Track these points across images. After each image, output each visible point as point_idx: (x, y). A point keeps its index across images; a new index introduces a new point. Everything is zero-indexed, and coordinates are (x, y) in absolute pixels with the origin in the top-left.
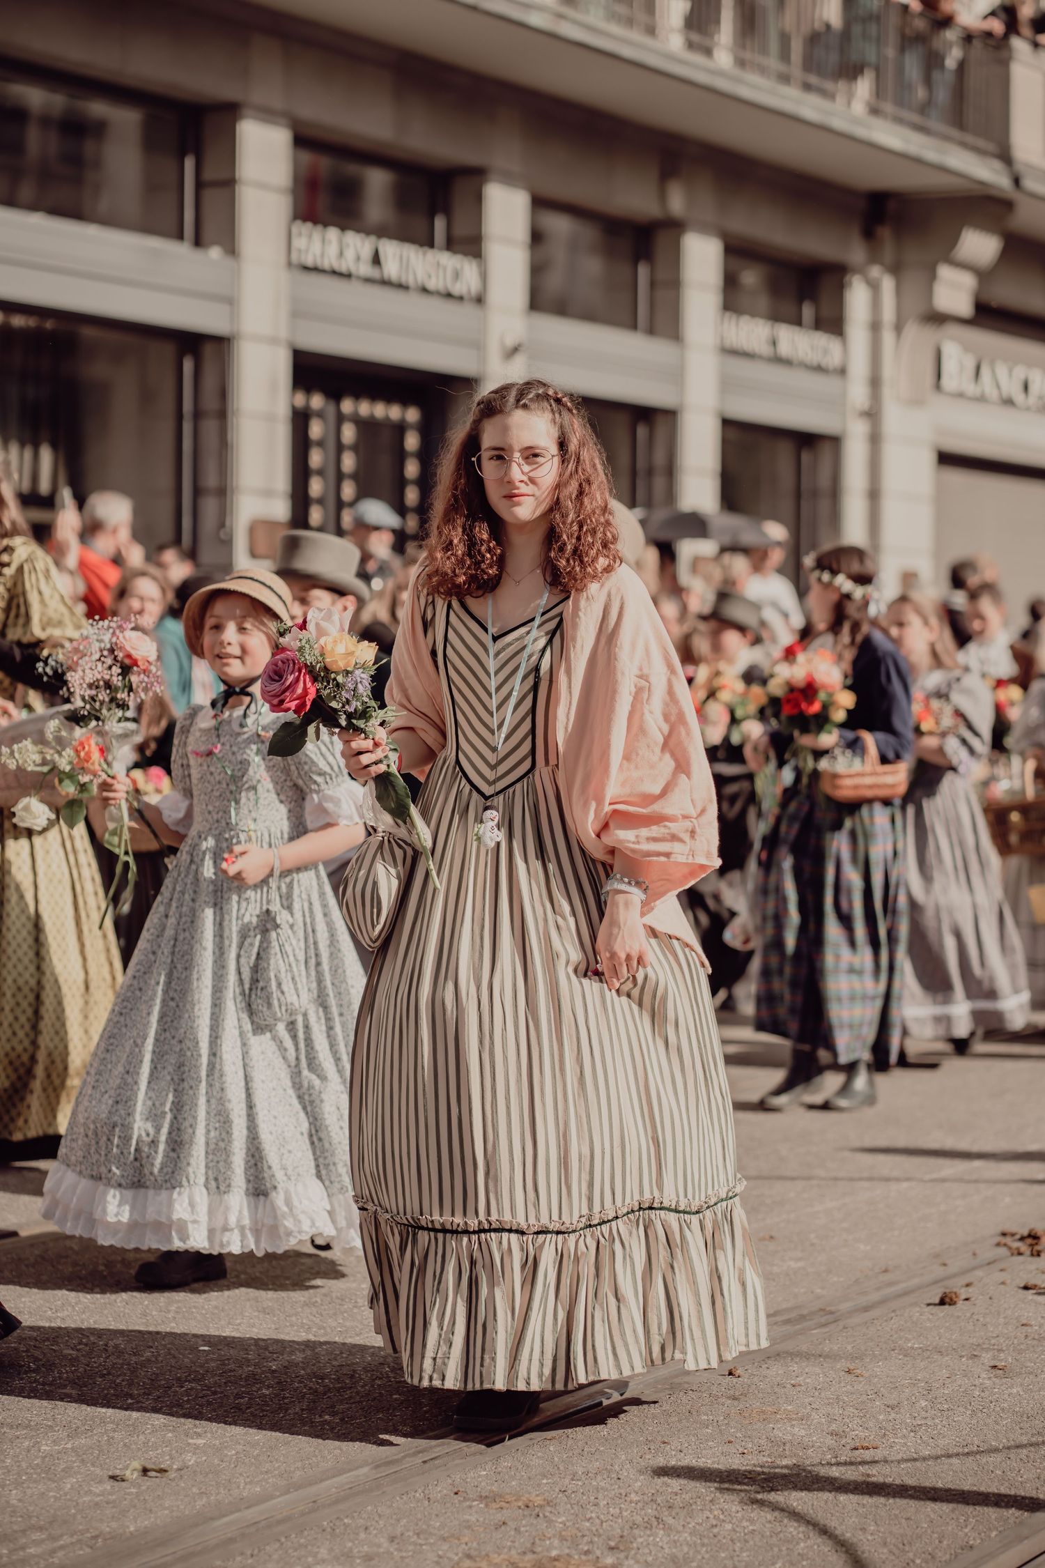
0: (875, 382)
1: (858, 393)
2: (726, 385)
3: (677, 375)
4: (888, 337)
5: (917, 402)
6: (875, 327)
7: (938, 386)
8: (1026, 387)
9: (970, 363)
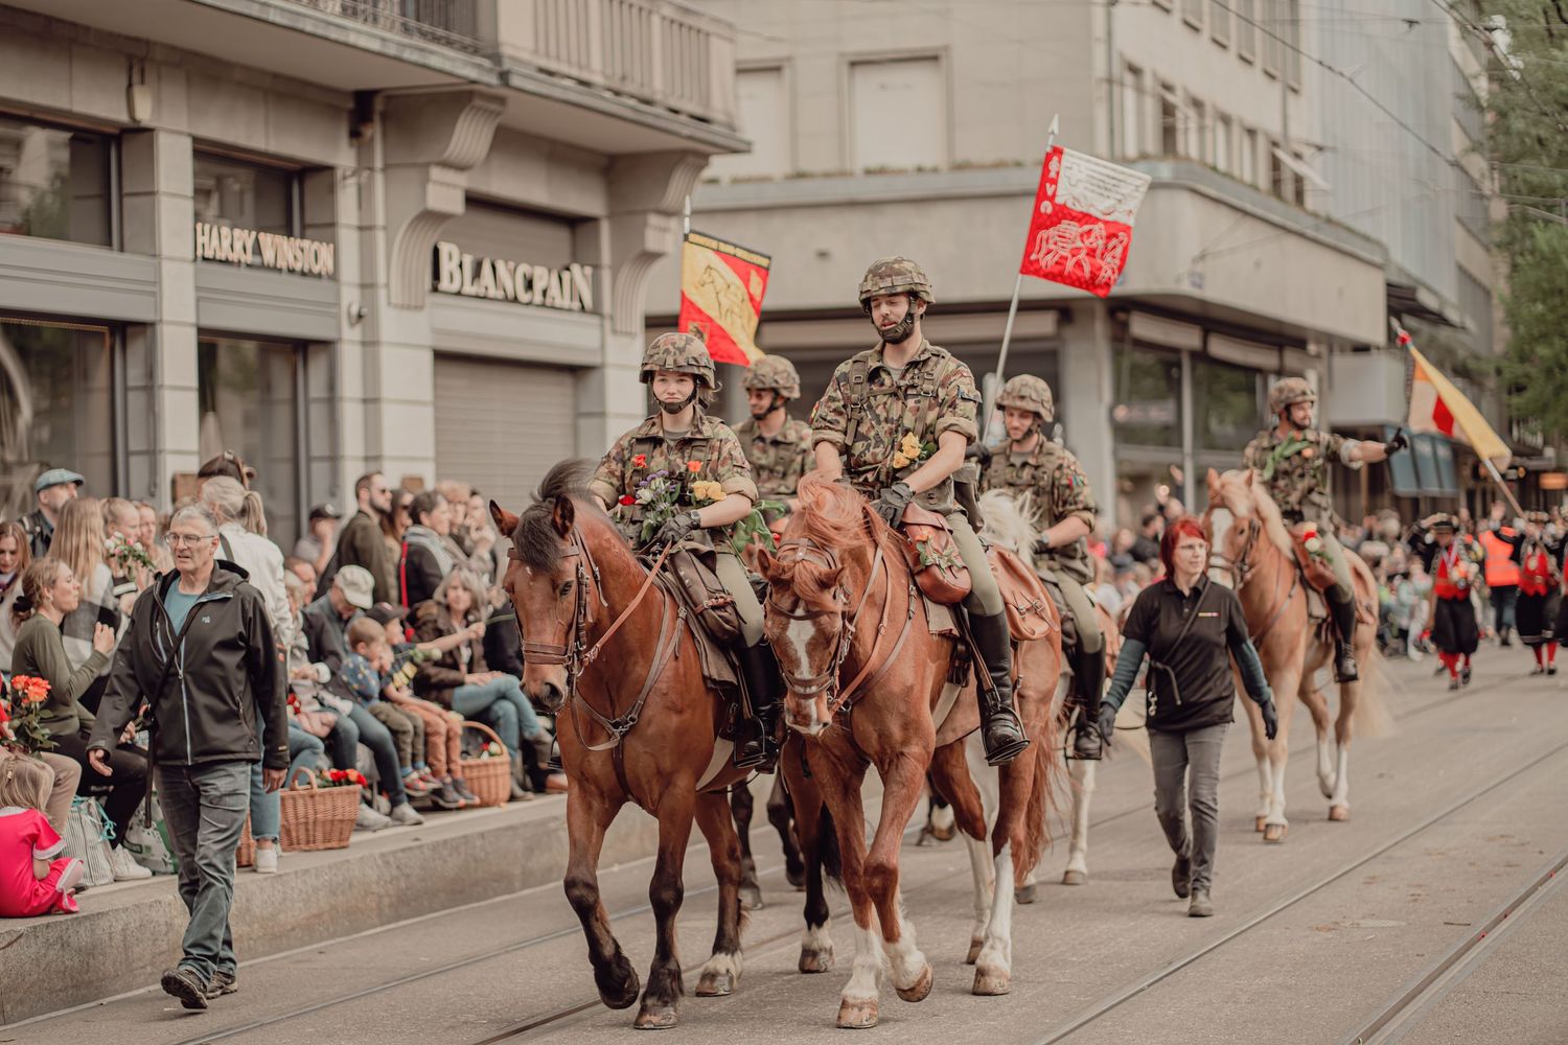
1: (350, 298)
4: (379, 240)
6: (365, 229)
7: (435, 289)
8: (529, 285)
9: (468, 260)
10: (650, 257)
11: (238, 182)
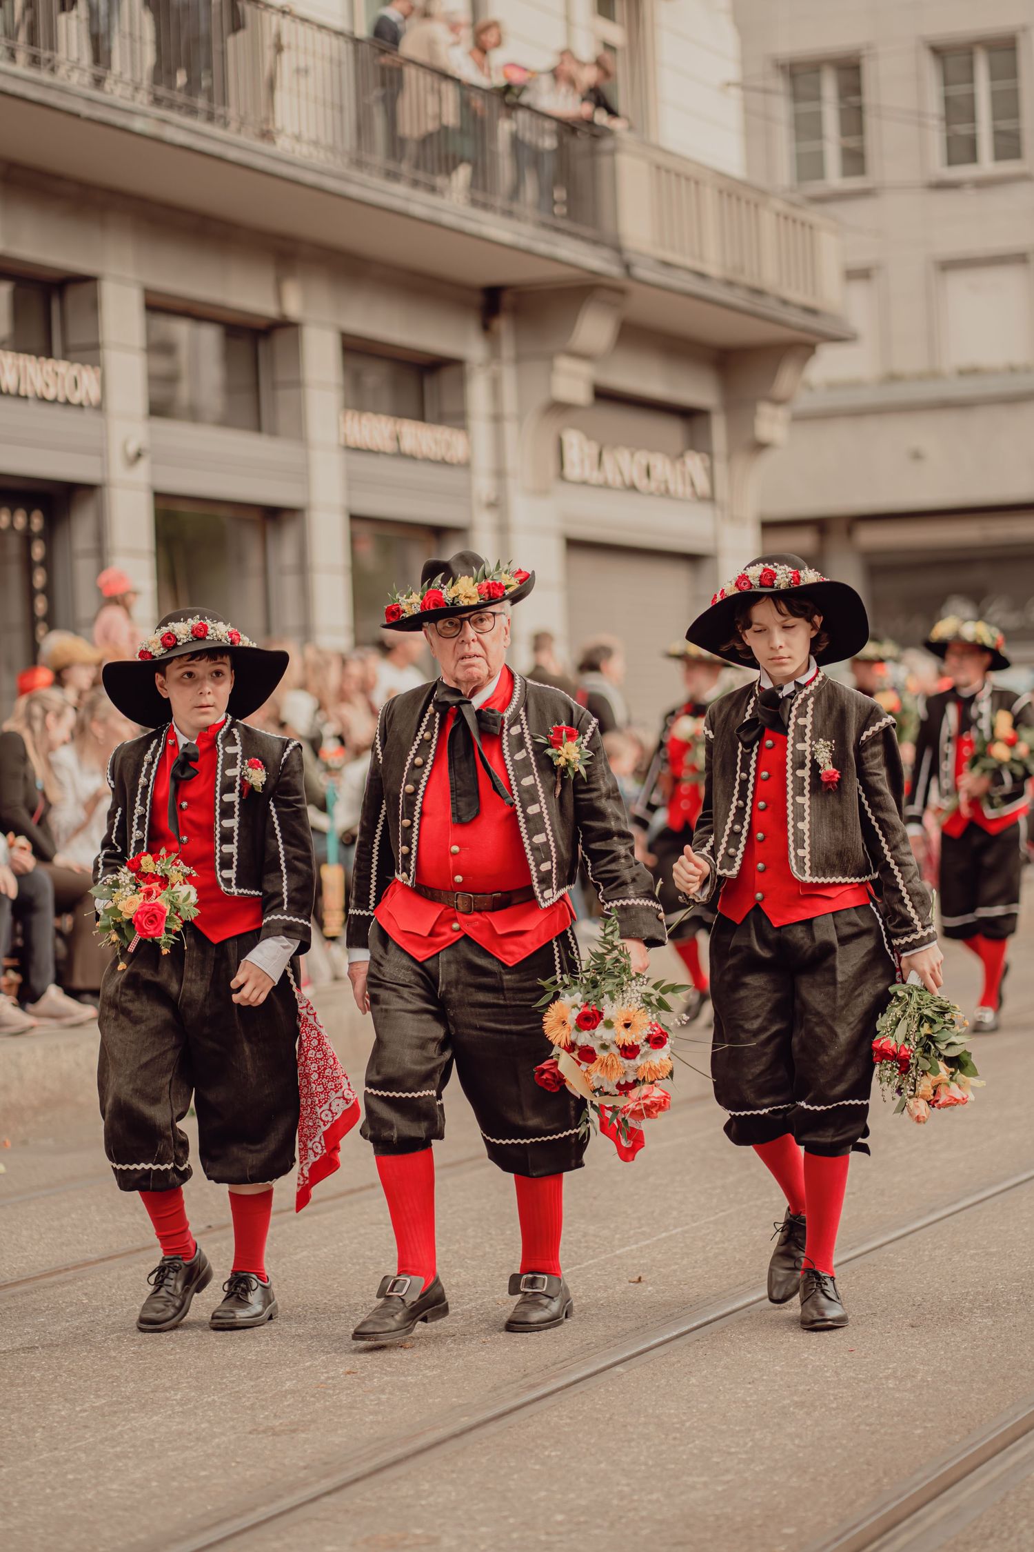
0: (500, 474)
1: (483, 485)
2: (352, 481)
3: (303, 475)
4: (510, 429)
5: (541, 492)
6: (497, 418)
10: (760, 447)
11: (375, 376)
